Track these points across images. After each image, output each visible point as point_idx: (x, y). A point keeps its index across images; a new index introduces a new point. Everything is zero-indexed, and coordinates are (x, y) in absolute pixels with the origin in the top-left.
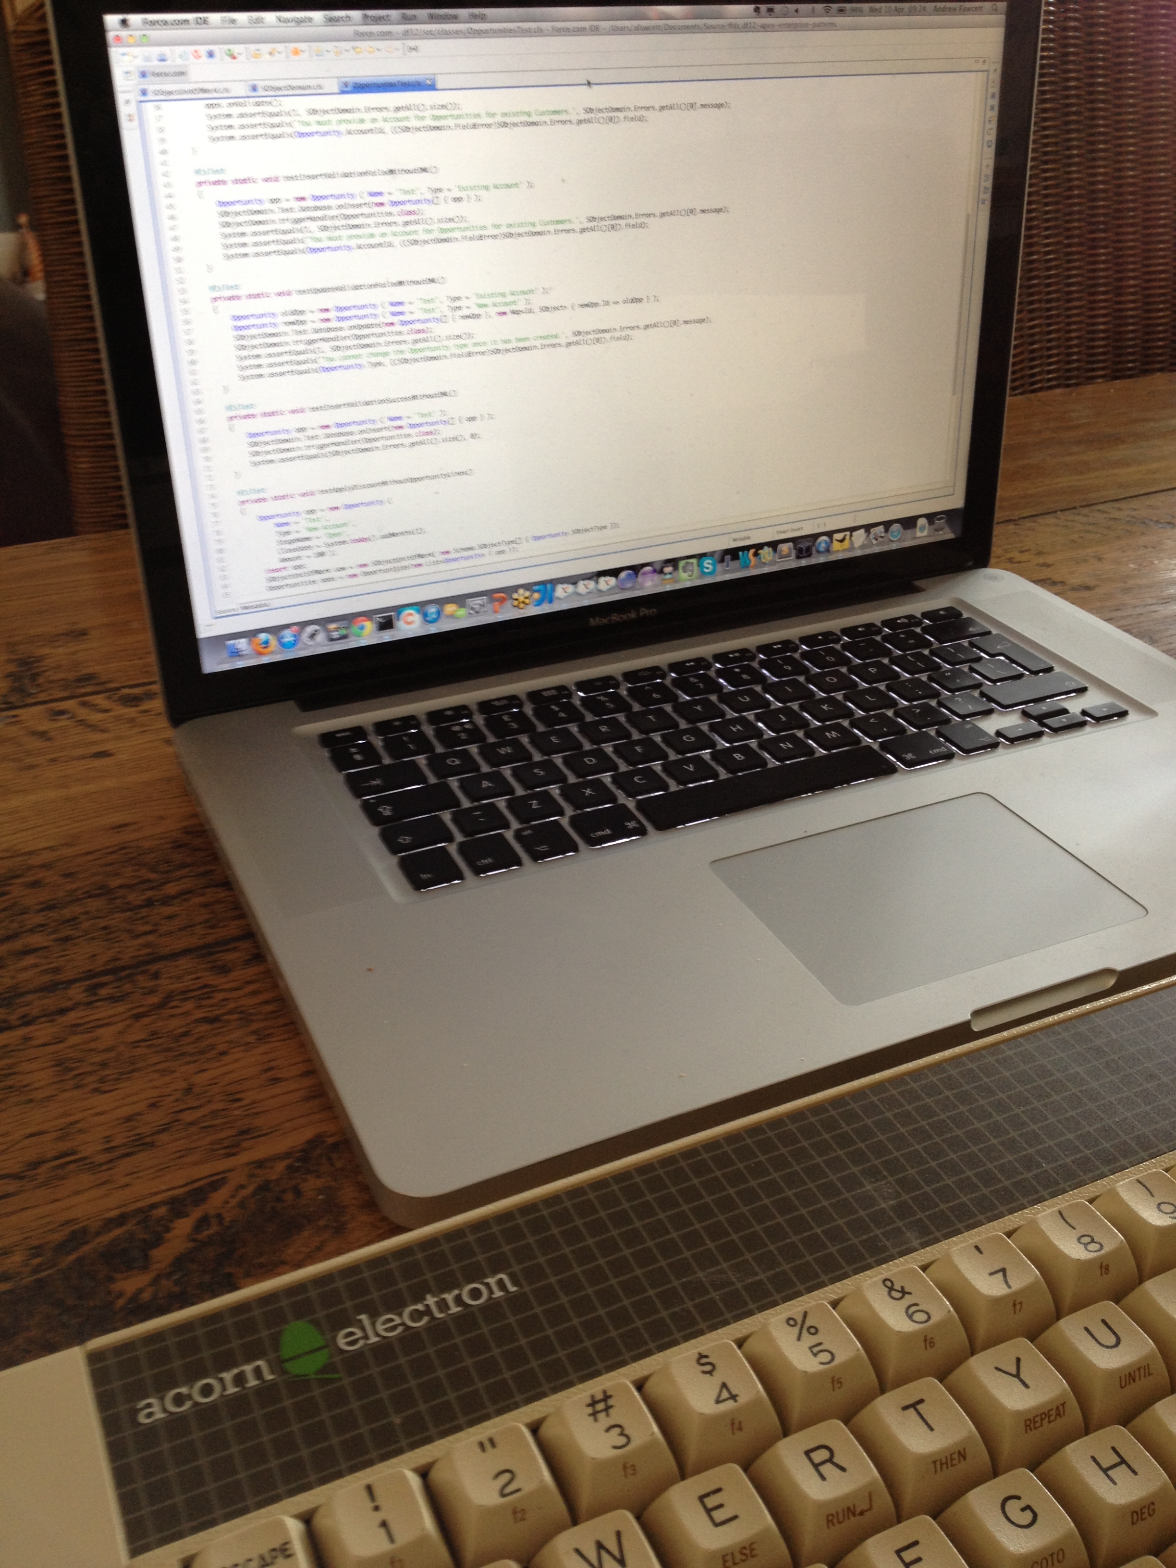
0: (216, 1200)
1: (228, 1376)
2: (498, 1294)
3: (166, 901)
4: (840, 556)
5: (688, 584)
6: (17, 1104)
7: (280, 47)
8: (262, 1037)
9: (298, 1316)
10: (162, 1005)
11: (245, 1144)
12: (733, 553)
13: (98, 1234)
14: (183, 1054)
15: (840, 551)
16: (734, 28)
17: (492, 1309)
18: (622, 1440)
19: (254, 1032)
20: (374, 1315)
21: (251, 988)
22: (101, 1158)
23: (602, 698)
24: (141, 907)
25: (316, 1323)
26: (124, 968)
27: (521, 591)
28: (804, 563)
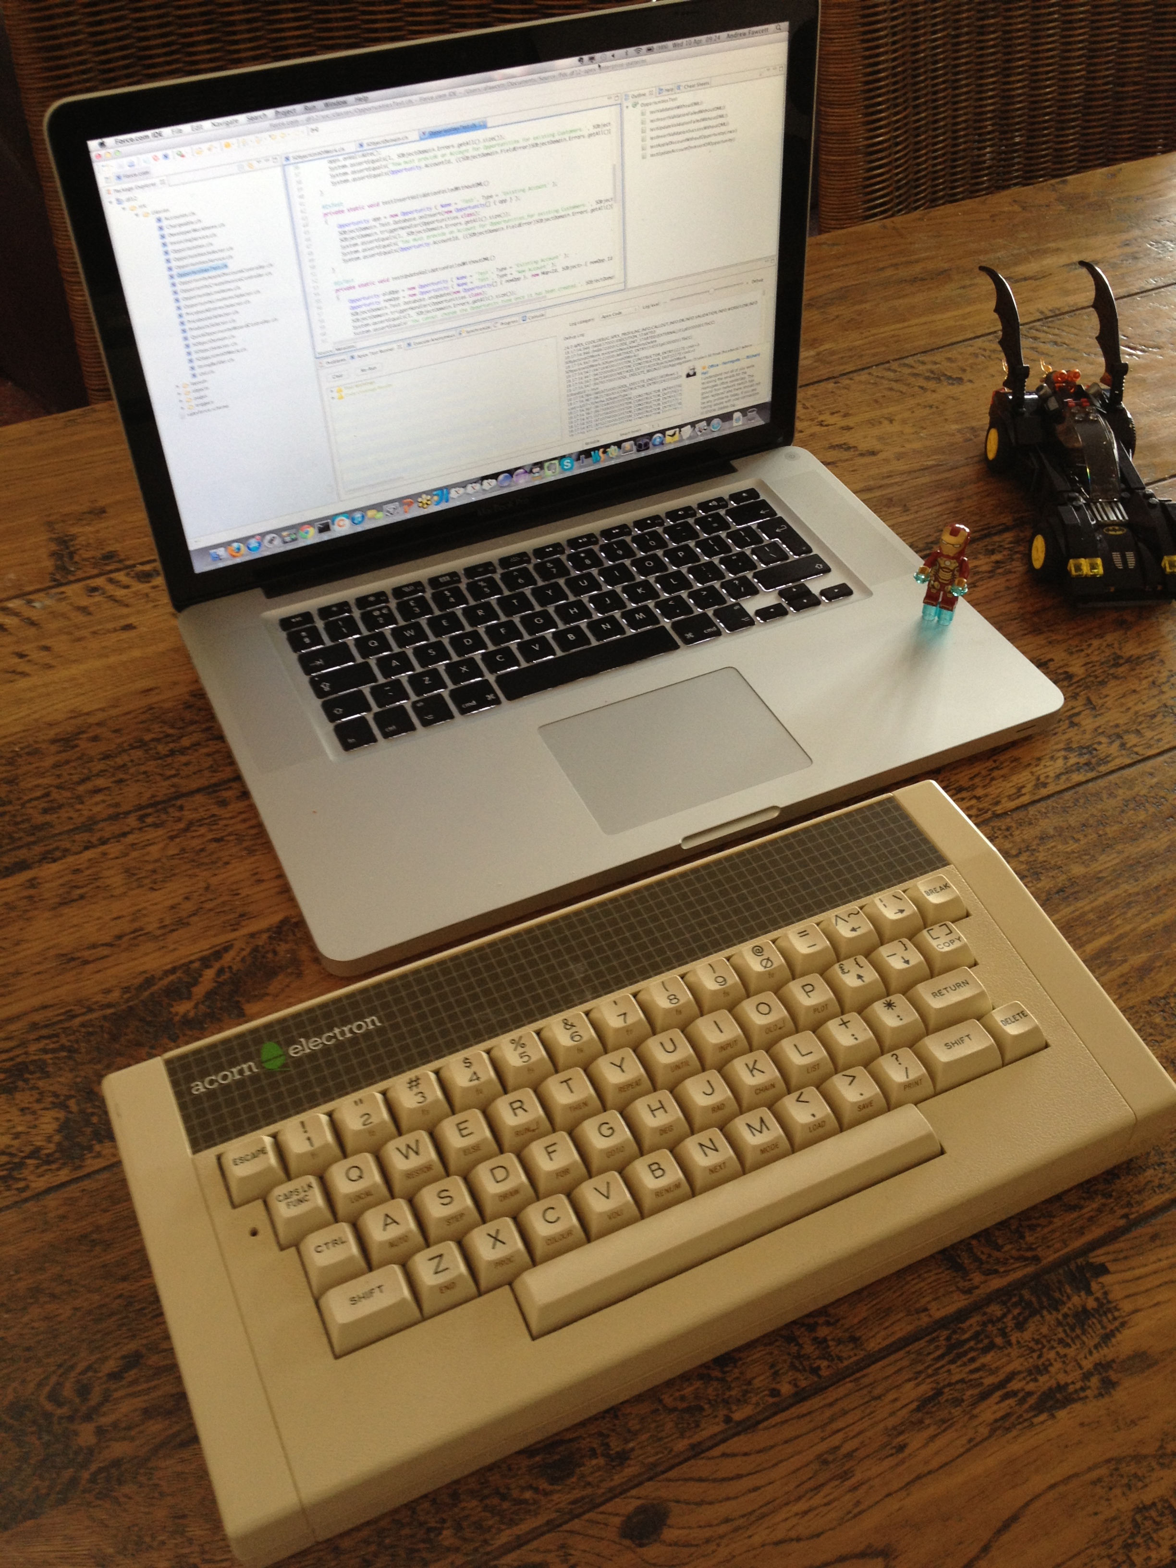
0: (227, 958)
1: (235, 1070)
2: (371, 1027)
3: (183, 751)
4: (672, 447)
5: (553, 479)
6: (104, 898)
7: (215, 144)
8: (251, 852)
9: (270, 1040)
10: (186, 829)
11: (244, 923)
12: (587, 453)
13: (161, 979)
14: (203, 864)
15: (671, 443)
16: (563, 76)
17: (367, 1035)
18: (422, 1099)
19: (245, 849)
20: (308, 1038)
21: (244, 816)
22: (159, 932)
23: (482, 584)
24: (167, 756)
25: (278, 1043)
26: (158, 803)
27: (424, 496)
28: (643, 454)
